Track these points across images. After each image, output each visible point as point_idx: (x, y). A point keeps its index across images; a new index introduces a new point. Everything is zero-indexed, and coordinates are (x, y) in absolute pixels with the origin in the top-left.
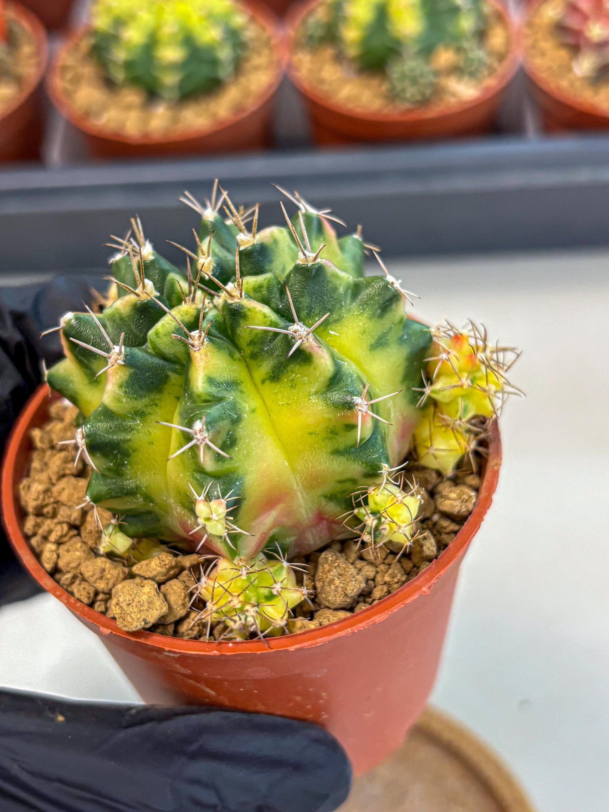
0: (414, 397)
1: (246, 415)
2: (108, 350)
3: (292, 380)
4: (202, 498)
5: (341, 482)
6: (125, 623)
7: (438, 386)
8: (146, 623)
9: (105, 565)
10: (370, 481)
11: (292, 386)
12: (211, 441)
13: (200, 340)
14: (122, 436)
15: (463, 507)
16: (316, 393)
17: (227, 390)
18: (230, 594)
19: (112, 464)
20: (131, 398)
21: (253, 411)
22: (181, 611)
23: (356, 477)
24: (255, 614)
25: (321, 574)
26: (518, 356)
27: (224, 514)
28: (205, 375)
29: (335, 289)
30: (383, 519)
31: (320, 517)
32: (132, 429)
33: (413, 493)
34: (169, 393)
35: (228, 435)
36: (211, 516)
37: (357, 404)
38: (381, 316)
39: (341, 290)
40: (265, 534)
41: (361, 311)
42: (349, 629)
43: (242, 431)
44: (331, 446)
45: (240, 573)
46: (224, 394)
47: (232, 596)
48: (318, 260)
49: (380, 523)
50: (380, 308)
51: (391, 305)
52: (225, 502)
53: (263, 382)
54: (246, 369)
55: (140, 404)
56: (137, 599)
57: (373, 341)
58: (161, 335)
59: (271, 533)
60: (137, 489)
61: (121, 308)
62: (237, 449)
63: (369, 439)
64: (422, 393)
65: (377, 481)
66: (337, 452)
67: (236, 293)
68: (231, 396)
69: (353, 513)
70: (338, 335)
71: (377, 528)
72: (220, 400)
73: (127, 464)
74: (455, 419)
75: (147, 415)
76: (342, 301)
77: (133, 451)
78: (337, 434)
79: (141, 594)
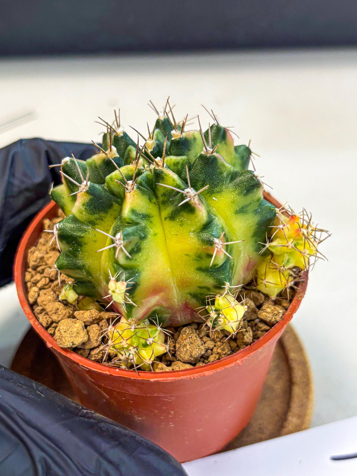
0: (259, 248)
1: (150, 236)
2: (80, 182)
3: (182, 221)
4: (114, 279)
5: (200, 288)
6: (61, 342)
7: (274, 243)
8: (73, 344)
9: (60, 307)
10: (217, 291)
11: (181, 225)
12: (124, 247)
13: (132, 187)
14: (79, 234)
15: (273, 318)
16: (194, 232)
17: (142, 219)
18: (122, 338)
19: (71, 249)
20: (88, 213)
21: (155, 235)
22: (95, 344)
23: (209, 287)
24: (134, 353)
25: (180, 340)
26: (330, 235)
27: (124, 291)
28: (131, 208)
29: (221, 173)
30: (220, 315)
31: (186, 306)
32: (86, 231)
33: (243, 303)
34: (111, 215)
35: (136, 245)
36: (115, 290)
37: (216, 243)
38: (245, 195)
39: (225, 174)
40: (150, 308)
41: (234, 189)
42: (188, 376)
43: (145, 244)
44: (197, 265)
45: (131, 327)
46: (139, 221)
47: (123, 339)
48: (215, 154)
49: (218, 317)
50: (246, 189)
51: (253, 189)
52: (126, 284)
53: (166, 219)
54: (158, 209)
55: (93, 217)
56: (70, 329)
57: (238, 209)
58: (113, 180)
59: (155, 308)
60: (83, 267)
61: (96, 160)
62: (140, 254)
63: (221, 266)
64: (264, 246)
65: (221, 292)
66: (200, 269)
67: (161, 164)
68: (143, 223)
69: (205, 308)
70: (217, 200)
71: (216, 320)
72: (137, 224)
73: (79, 251)
74: (281, 266)
75: (96, 225)
76: (224, 181)
77: (84, 244)
78: (201, 259)
79: (73, 327)
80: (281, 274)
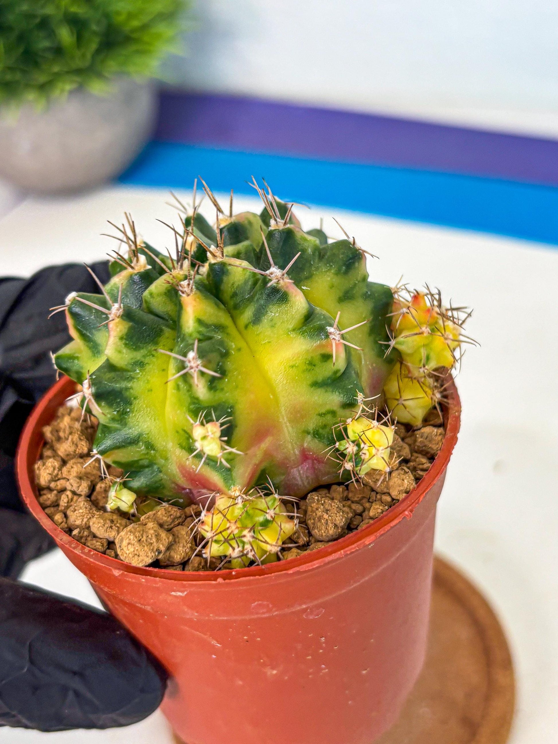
0: (381, 350)
1: (233, 352)
2: (109, 309)
3: (272, 320)
4: (198, 423)
5: (321, 415)
7: (400, 339)
10: (347, 412)
11: (272, 326)
12: (204, 366)
13: (189, 288)
14: (123, 384)
16: (294, 330)
17: (215, 331)
18: (228, 520)
19: (115, 413)
20: (130, 350)
21: (239, 350)
23: (335, 408)
24: (251, 540)
25: (311, 513)
26: (470, 315)
27: (218, 434)
28: (195, 317)
29: (305, 250)
30: (362, 445)
31: (305, 456)
32: (133, 378)
34: (164, 345)
35: (218, 365)
36: (207, 434)
37: (330, 333)
38: (346, 272)
39: (310, 251)
40: (257, 465)
41: (329, 268)
43: (229, 365)
44: (309, 378)
45: (236, 502)
46: (212, 334)
47: (230, 522)
48: (288, 226)
49: (360, 449)
50: (344, 264)
51: (354, 263)
52: (219, 424)
53: (246, 327)
54: (230, 319)
55: (138, 355)
57: (341, 294)
58: (155, 296)
59: (262, 467)
60: (139, 437)
61: (117, 283)
62: (226, 380)
63: (344, 373)
64: (388, 346)
65: (354, 410)
66: (316, 384)
67: (218, 254)
68: (218, 336)
69: (335, 447)
70: (309, 289)
71: (357, 454)
72: (210, 338)
73: (129, 412)
74: (420, 366)
75: (145, 364)
76: (311, 260)
77: (135, 398)
78: (314, 366)
79: (147, 530)
80: (421, 384)
